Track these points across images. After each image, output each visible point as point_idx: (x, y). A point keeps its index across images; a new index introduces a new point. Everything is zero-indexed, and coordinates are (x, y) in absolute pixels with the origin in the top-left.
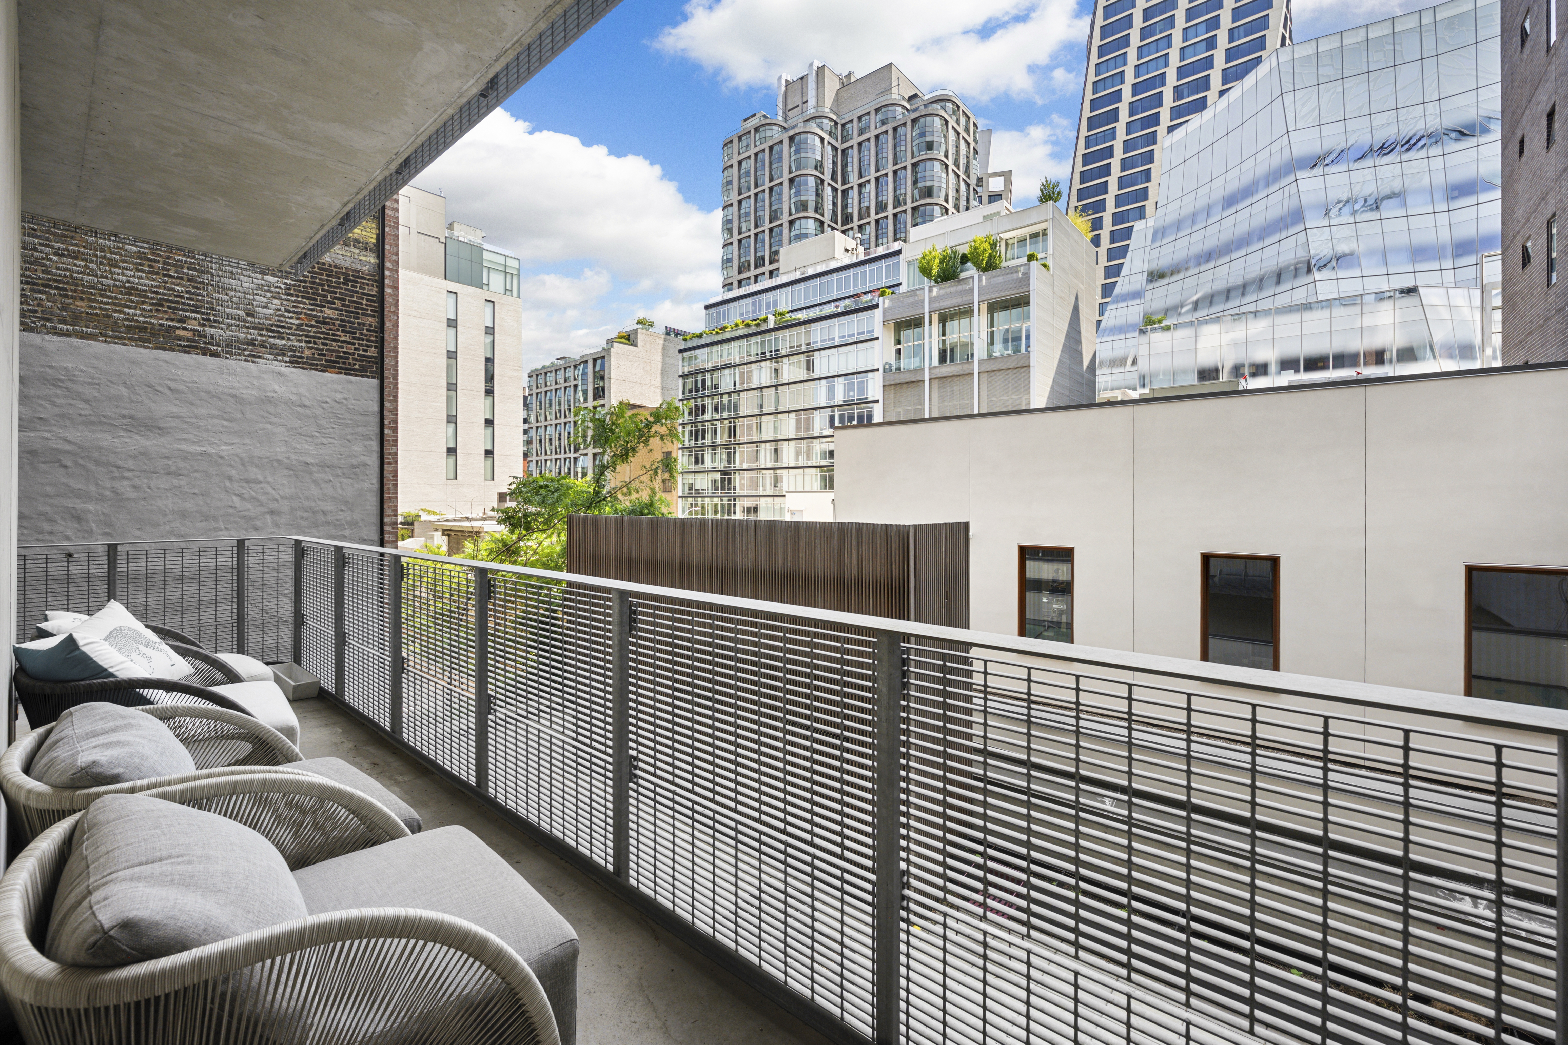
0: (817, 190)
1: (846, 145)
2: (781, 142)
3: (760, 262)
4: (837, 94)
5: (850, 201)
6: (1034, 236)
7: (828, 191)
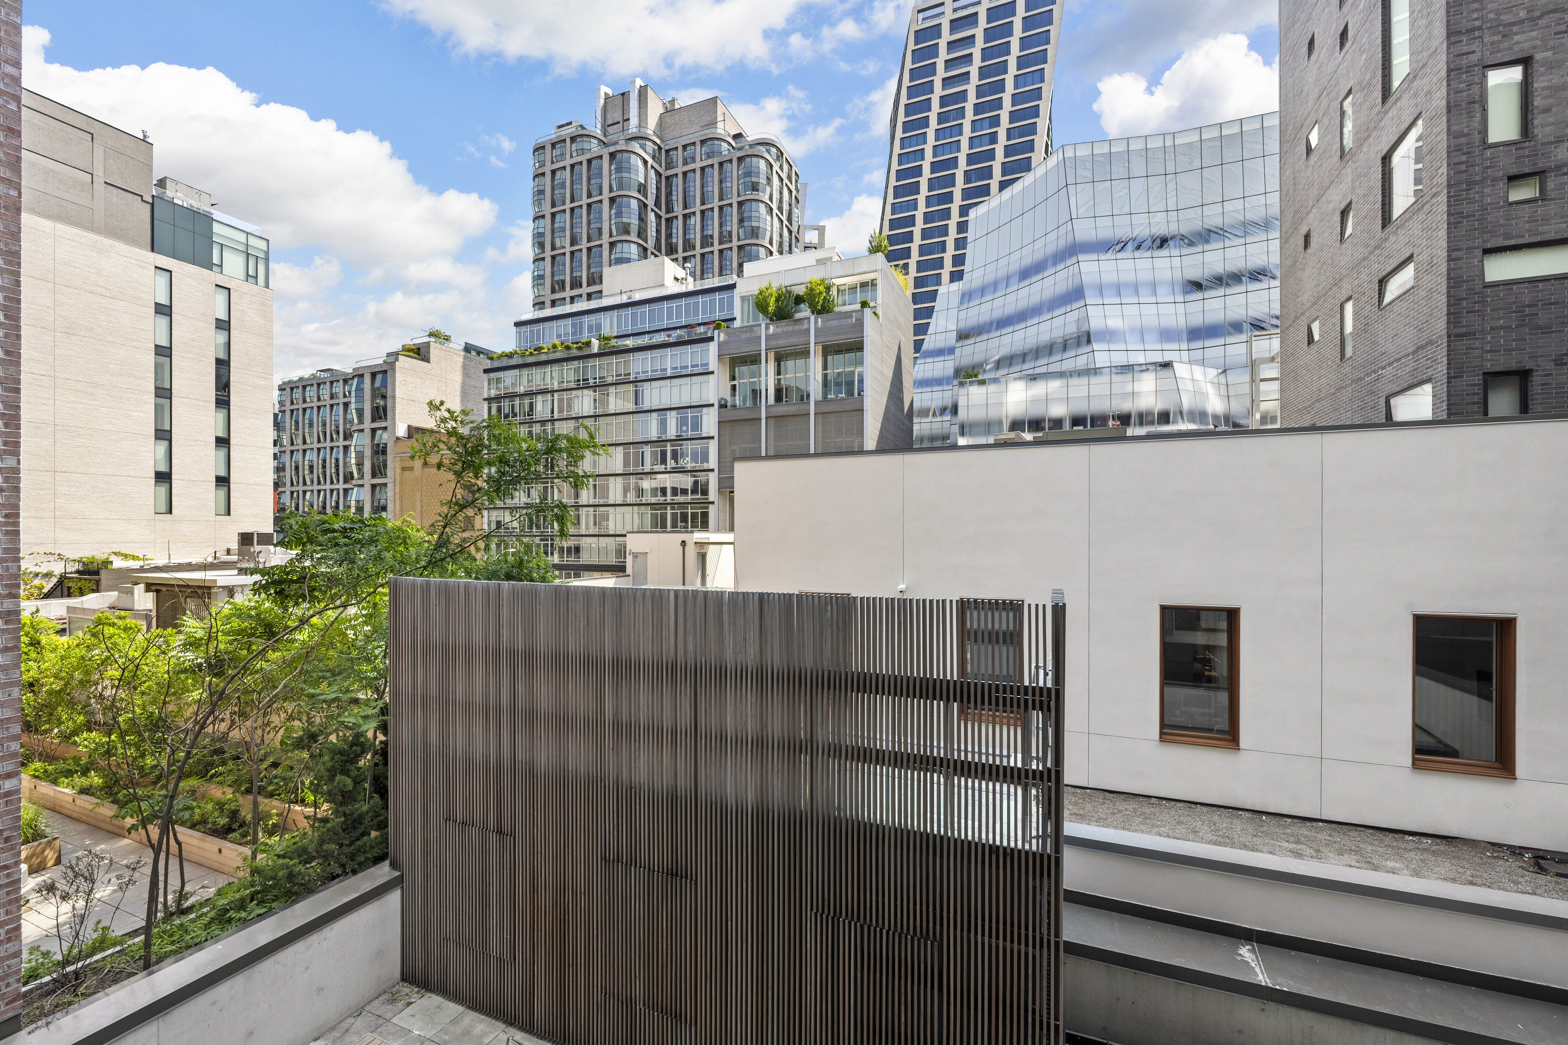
0: (640, 214)
1: (670, 172)
2: (601, 157)
3: (576, 283)
4: (660, 118)
5: (674, 231)
6: (864, 285)
7: (652, 217)
